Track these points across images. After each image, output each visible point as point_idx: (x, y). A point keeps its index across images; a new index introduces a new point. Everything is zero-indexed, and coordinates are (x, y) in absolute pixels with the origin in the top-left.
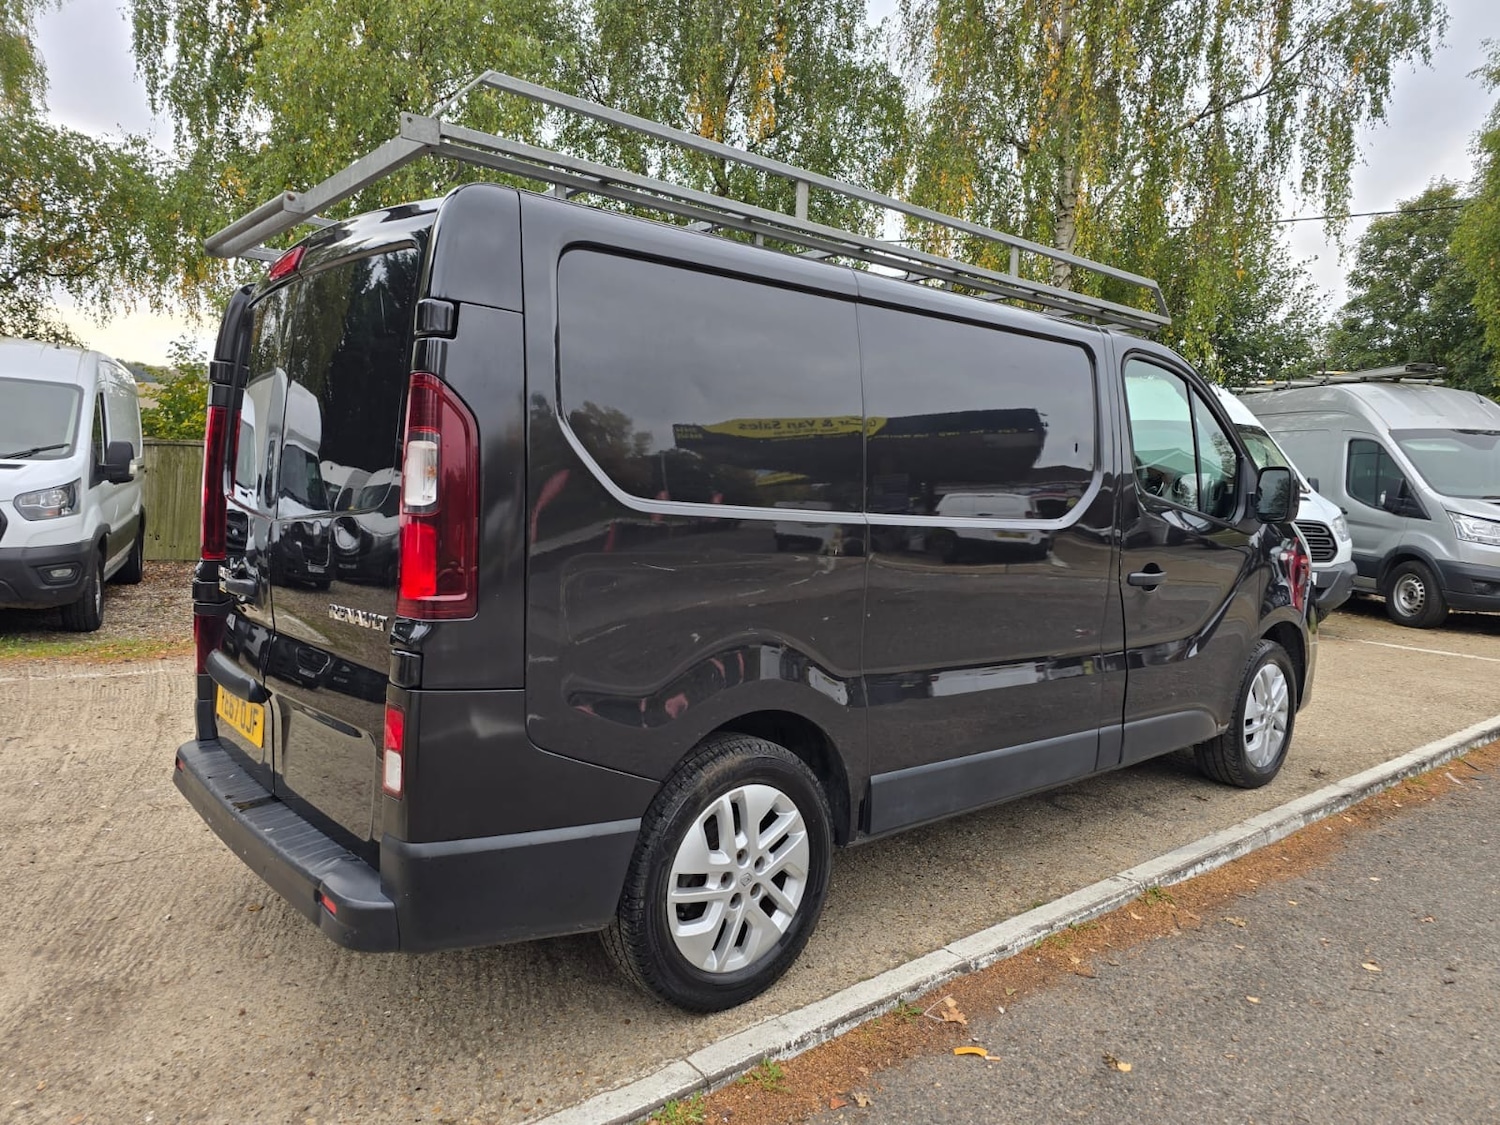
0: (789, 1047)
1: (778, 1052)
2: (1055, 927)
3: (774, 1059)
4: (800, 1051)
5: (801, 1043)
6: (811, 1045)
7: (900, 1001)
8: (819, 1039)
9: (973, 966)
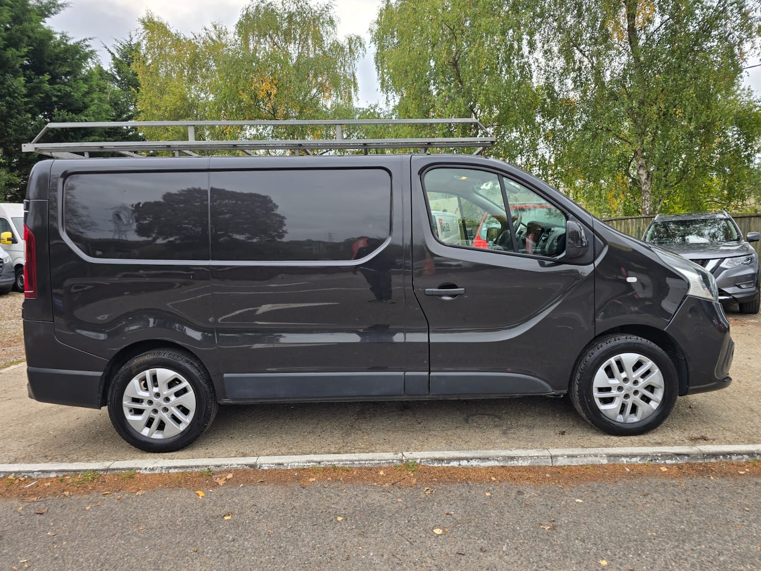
0: (146, 469)
1: (141, 469)
2: (322, 463)
3: (138, 471)
4: (150, 472)
5: (153, 469)
6: (156, 472)
7: (209, 469)
8: (162, 470)
9: (258, 467)
